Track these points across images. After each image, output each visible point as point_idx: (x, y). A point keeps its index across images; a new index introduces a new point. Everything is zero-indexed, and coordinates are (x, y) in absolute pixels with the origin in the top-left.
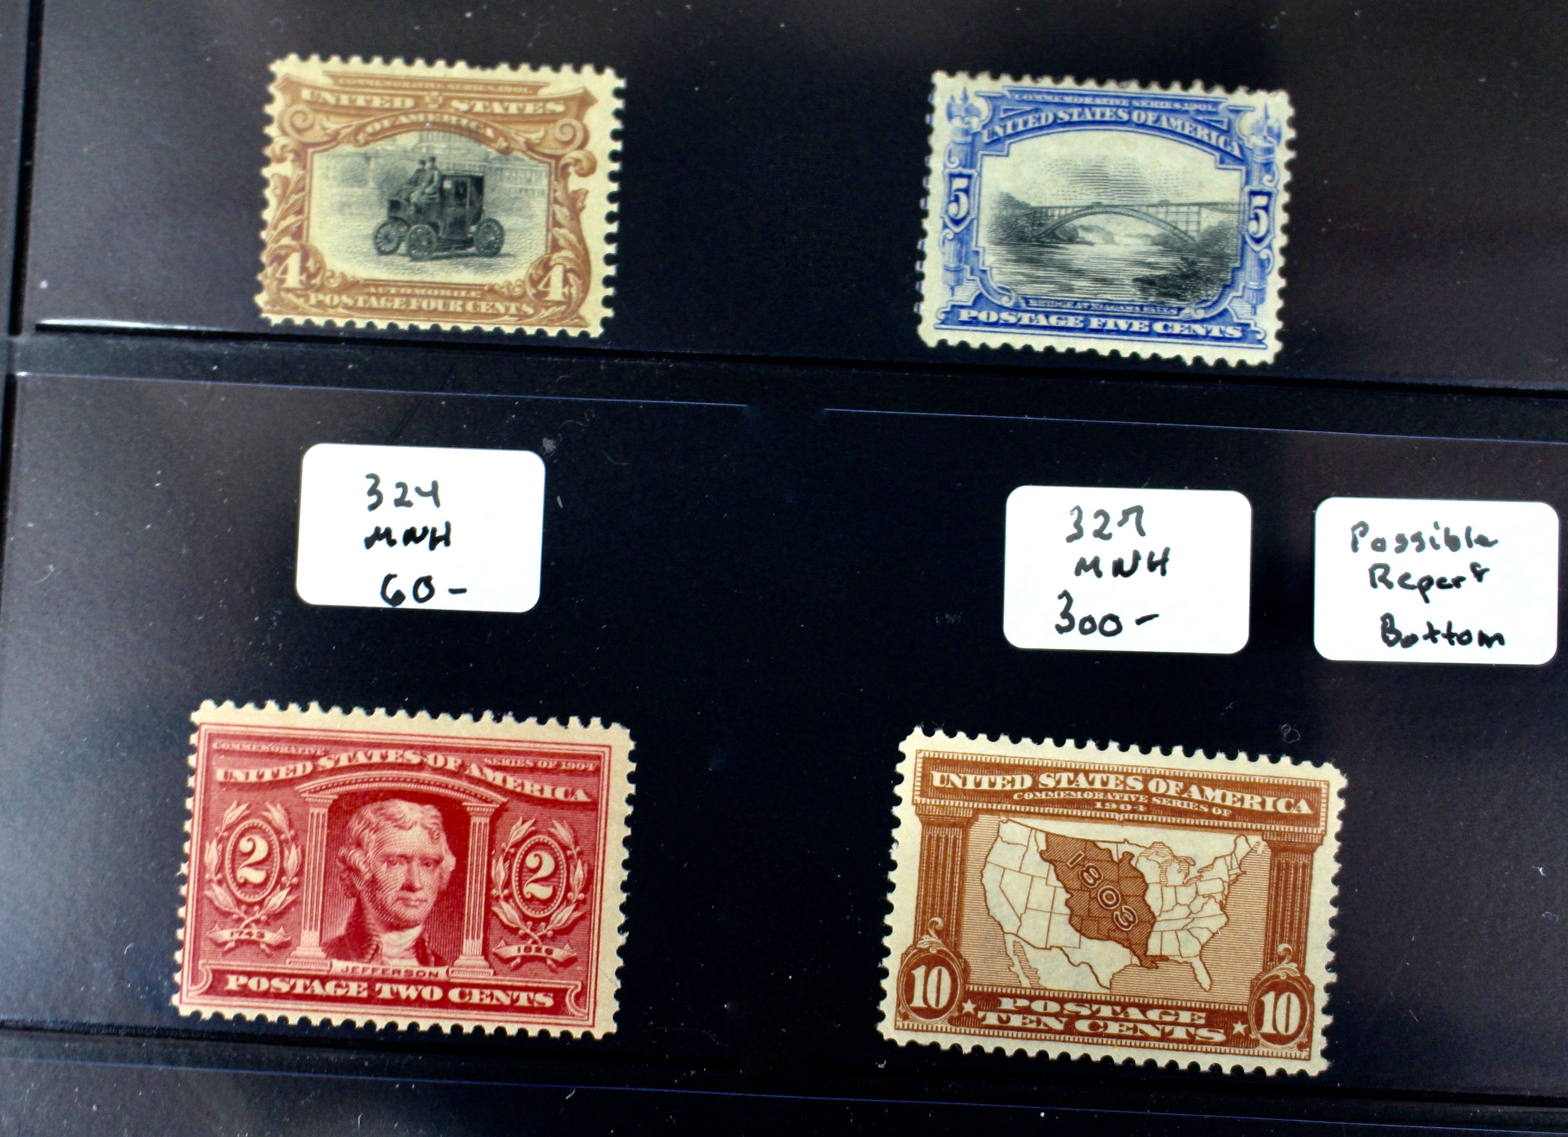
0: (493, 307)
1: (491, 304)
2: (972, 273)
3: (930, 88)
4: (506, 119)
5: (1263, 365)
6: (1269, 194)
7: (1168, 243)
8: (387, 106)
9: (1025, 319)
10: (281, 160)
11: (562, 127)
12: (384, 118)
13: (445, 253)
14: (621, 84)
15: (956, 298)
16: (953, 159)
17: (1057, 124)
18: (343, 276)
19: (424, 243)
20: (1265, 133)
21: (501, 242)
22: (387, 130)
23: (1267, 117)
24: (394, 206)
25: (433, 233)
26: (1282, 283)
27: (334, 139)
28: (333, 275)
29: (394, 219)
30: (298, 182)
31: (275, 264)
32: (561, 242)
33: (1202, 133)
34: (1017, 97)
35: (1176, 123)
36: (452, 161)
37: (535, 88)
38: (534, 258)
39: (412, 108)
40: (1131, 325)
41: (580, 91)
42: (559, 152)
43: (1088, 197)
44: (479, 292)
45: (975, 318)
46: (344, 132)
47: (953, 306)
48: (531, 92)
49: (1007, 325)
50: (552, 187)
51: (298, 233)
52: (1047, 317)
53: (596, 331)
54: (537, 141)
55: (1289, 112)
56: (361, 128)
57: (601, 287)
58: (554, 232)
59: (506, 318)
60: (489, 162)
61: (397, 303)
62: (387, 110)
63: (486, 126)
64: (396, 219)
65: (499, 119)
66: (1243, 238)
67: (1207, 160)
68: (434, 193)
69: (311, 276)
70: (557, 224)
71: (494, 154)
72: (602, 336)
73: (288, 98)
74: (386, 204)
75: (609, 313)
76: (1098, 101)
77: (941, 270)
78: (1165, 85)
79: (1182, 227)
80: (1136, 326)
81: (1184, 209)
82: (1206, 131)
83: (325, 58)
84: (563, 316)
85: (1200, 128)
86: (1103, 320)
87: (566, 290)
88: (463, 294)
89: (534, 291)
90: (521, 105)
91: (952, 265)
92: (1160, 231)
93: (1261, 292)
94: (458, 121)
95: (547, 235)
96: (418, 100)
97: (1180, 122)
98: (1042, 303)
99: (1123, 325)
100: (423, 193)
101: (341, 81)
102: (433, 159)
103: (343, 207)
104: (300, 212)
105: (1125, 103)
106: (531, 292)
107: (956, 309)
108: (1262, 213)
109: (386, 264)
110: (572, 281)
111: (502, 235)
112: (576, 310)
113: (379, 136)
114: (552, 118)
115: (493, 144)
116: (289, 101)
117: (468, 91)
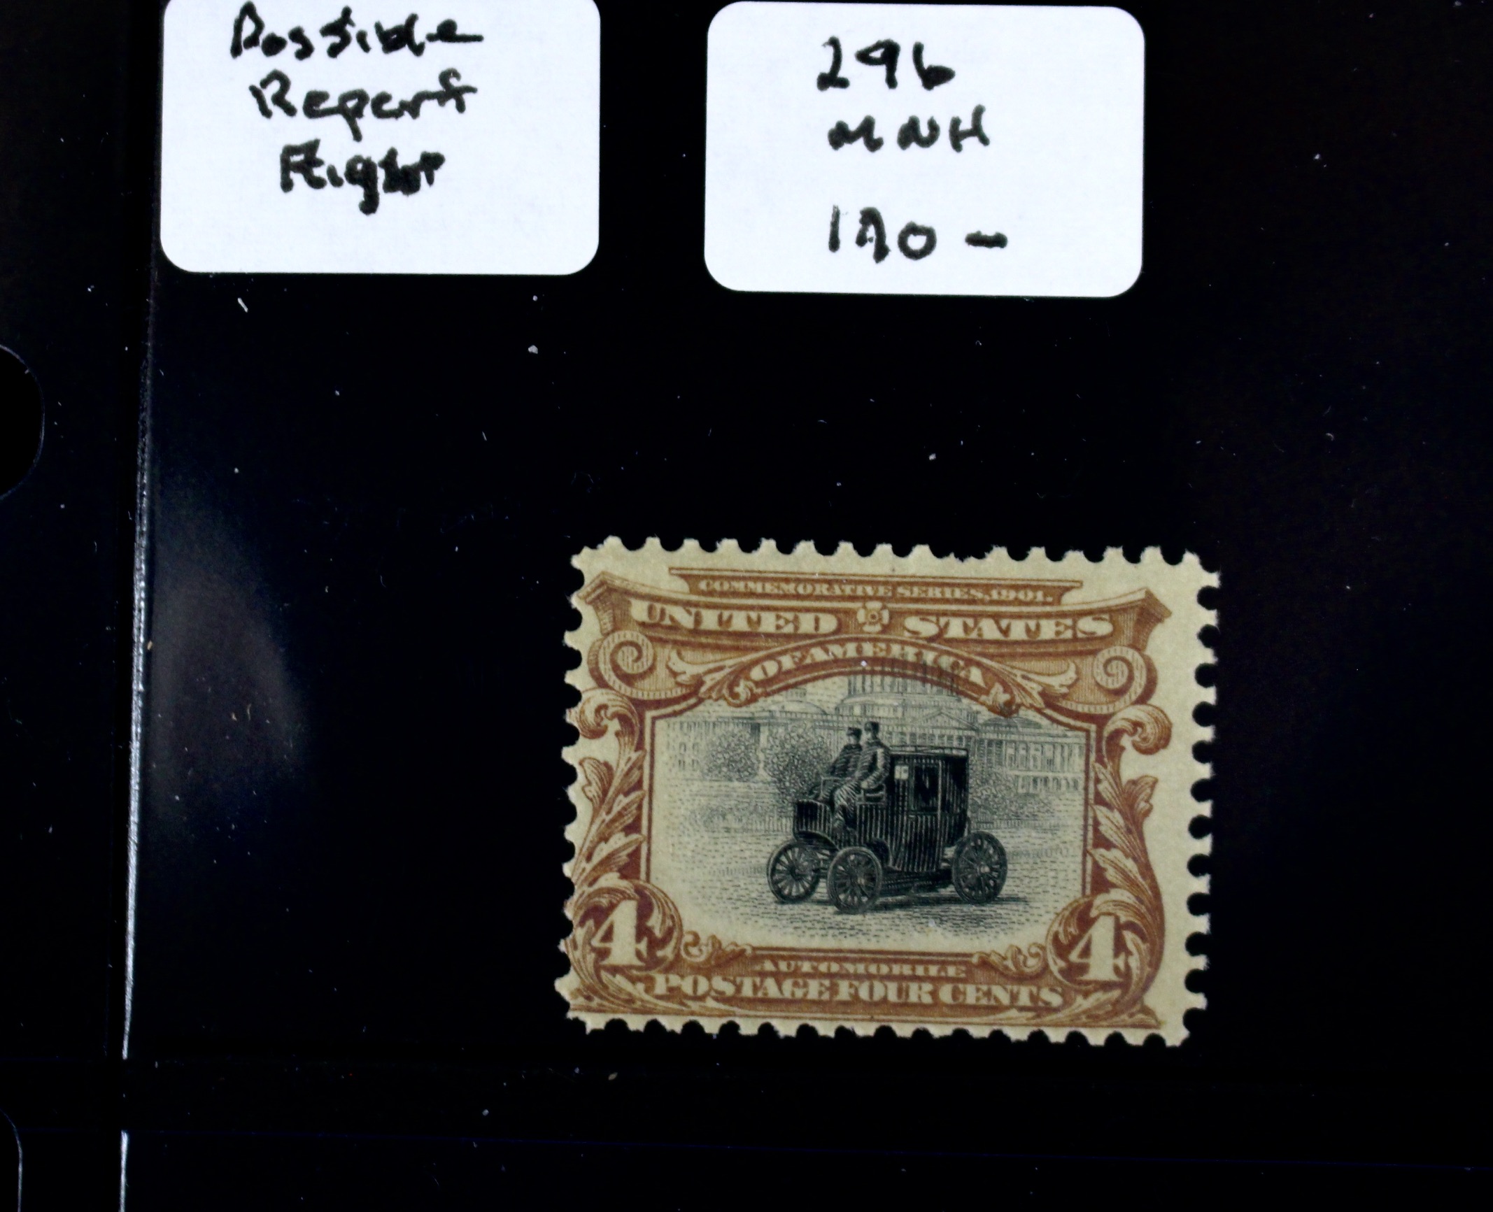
0: (988, 994)
1: (985, 988)
4: (1005, 650)
8: (789, 629)
10: (597, 733)
11: (1109, 661)
12: (784, 653)
14: (1212, 580)
18: (715, 942)
19: (862, 881)
21: (1003, 877)
22: (789, 673)
24: (805, 812)
25: (877, 862)
27: (693, 692)
28: (696, 941)
29: (805, 838)
30: (628, 774)
31: (591, 923)
32: (1111, 875)
36: (908, 730)
37: (1058, 591)
38: (1061, 905)
39: (836, 632)
41: (1141, 595)
42: (1103, 710)
44: (963, 968)
46: (709, 681)
48: (1050, 599)
50: (1092, 775)
51: (630, 869)
53: (1175, 1035)
54: (1064, 690)
56: (742, 672)
57: (1185, 955)
58: (1097, 857)
59: (1013, 1013)
60: (977, 731)
61: (814, 989)
62: (788, 637)
63: (969, 662)
64: (809, 837)
65: (992, 650)
68: (879, 788)
69: (655, 944)
70: (1102, 842)
71: (985, 715)
72: (1186, 1044)
73: (607, 618)
74: (790, 810)
75: (1199, 1001)
83: (671, 544)
84: (1116, 1008)
87: (1120, 962)
88: (933, 970)
89: (1061, 964)
90: (1032, 624)
94: (919, 655)
95: (1084, 863)
96: (845, 618)
100: (858, 789)
101: (703, 585)
102: (875, 727)
103: (712, 816)
104: (633, 828)
106: (1056, 965)
109: (792, 919)
110: (1130, 946)
111: (1003, 863)
112: (1138, 999)
113: (775, 687)
114: (1089, 647)
115: (983, 698)
116: (609, 627)
117: (935, 601)
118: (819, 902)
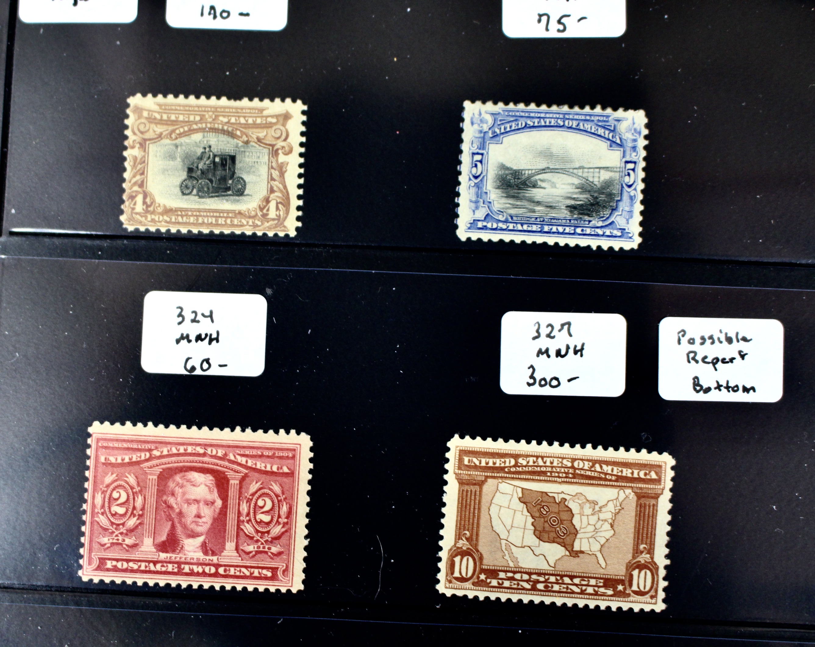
0: (240, 221)
2: (484, 203)
3: (462, 109)
4: (246, 126)
5: (632, 250)
6: (635, 163)
7: (583, 188)
8: (187, 119)
9: (511, 226)
10: (133, 147)
11: (275, 130)
12: (185, 126)
13: (216, 194)
14: (305, 108)
15: (475, 216)
16: (474, 145)
17: (526, 127)
18: (165, 206)
19: (206, 189)
20: (633, 131)
21: (245, 189)
22: (186, 132)
23: (634, 124)
25: (210, 184)
26: (642, 208)
27: (160, 136)
28: (159, 206)
29: (190, 177)
30: (141, 159)
31: (130, 200)
32: (275, 188)
33: (601, 131)
34: (506, 113)
35: (588, 126)
36: (219, 148)
37: (261, 110)
38: (261, 197)
39: (200, 121)
40: (565, 230)
41: (284, 112)
42: (274, 143)
43: (543, 165)
44: (234, 214)
45: (485, 226)
46: (164, 134)
47: (474, 220)
48: (259, 112)
49: (502, 229)
50: (270, 161)
51: (141, 185)
52: (522, 226)
53: (293, 233)
54: (263, 137)
55: (646, 121)
56: (173, 131)
57: (296, 211)
58: (271, 184)
59: (247, 227)
60: (238, 148)
61: (192, 220)
62: (186, 122)
63: (237, 129)
65: (243, 126)
66: (622, 185)
67: (603, 145)
69: (148, 206)
70: (273, 179)
71: (241, 144)
72: (296, 236)
73: (137, 116)
74: (186, 170)
75: (300, 224)
76: (548, 115)
77: (468, 202)
78: (582, 107)
79: (591, 179)
80: (568, 230)
81: (592, 170)
82: (603, 130)
84: (276, 226)
85: (599, 129)
86: (551, 227)
87: (278, 213)
88: (225, 215)
89: (261, 213)
90: (254, 119)
91: (474, 199)
92: (580, 182)
93: (631, 212)
94: (223, 127)
95: (268, 185)
96: (202, 117)
97: (589, 126)
98: (519, 218)
99: (561, 229)
100: (205, 164)
101: (163, 107)
102: (210, 147)
103: (164, 171)
104: (143, 174)
105: (561, 116)
106: (260, 213)
107: (476, 222)
108: (631, 172)
109: (186, 200)
110: (280, 208)
111: (245, 185)
112: (282, 223)
113: (183, 135)
114: (270, 125)
115: (240, 139)
116: (137, 118)
117: (227, 112)
118: (194, 195)
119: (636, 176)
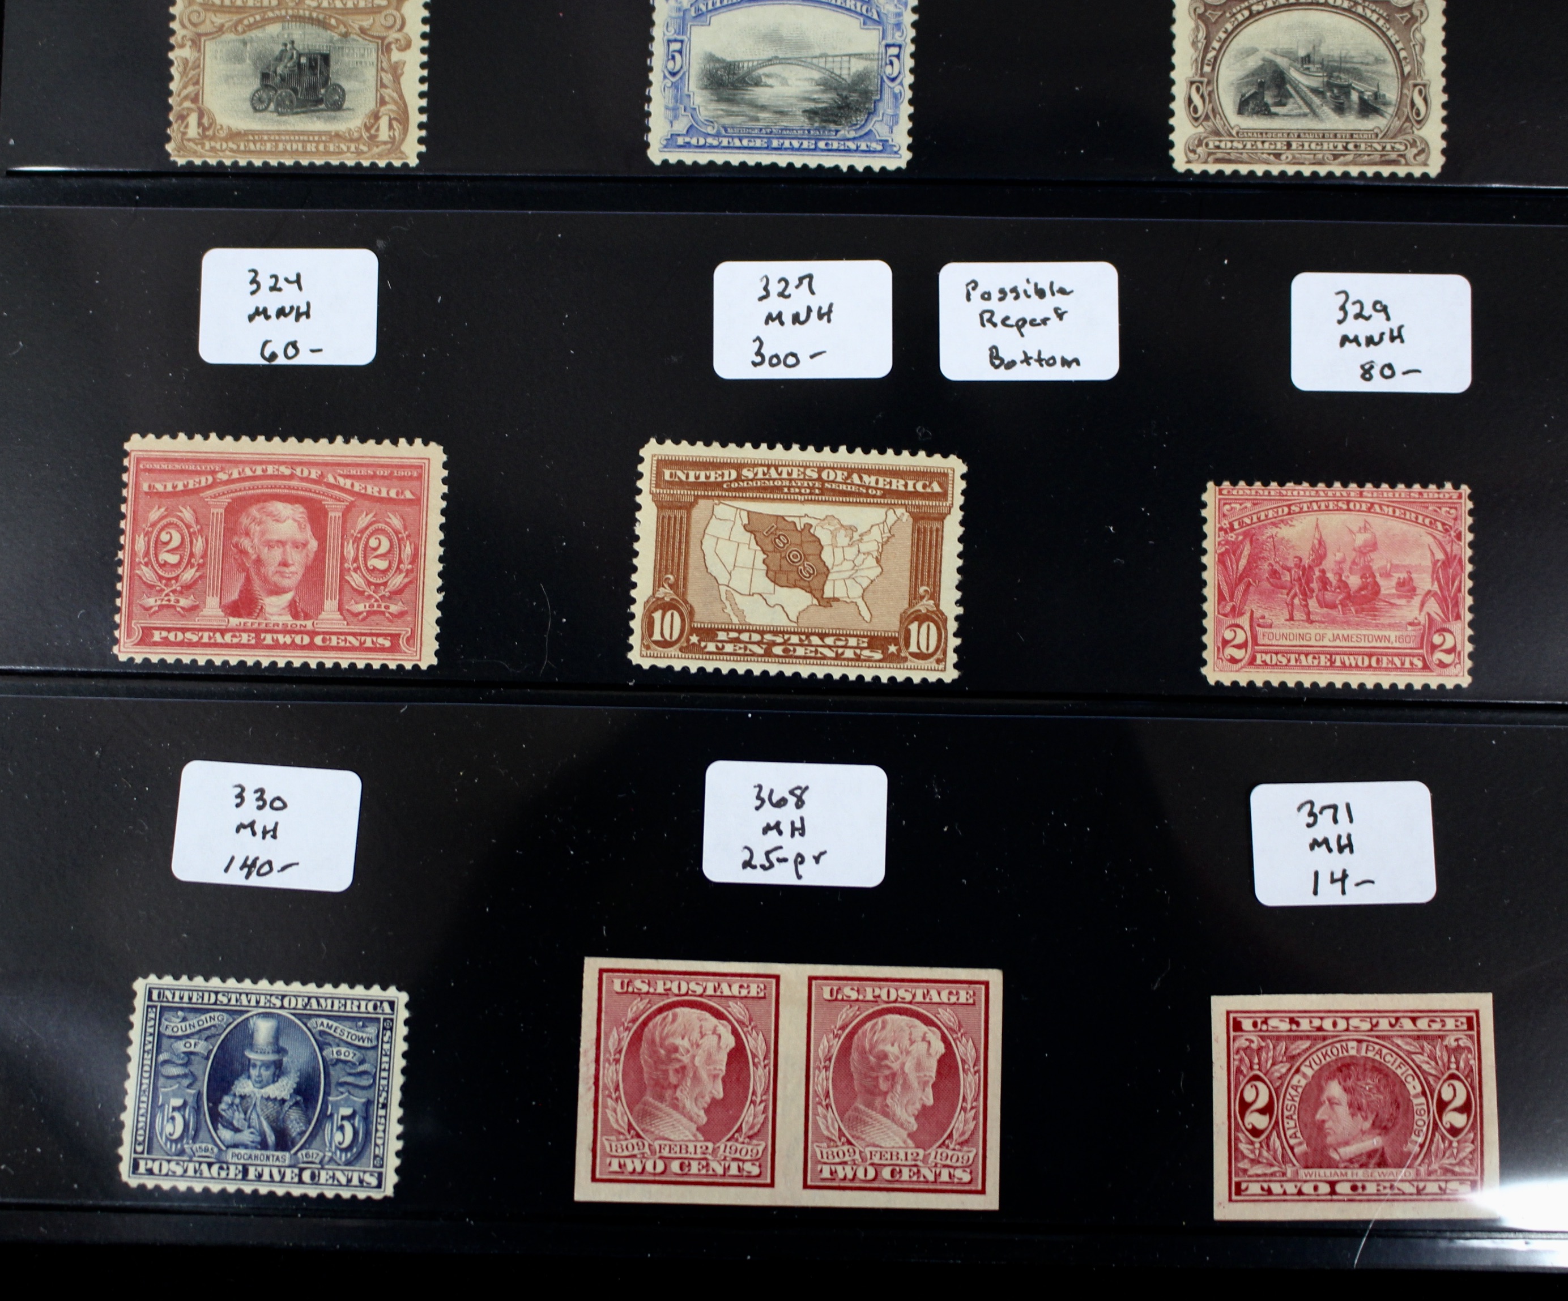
0: (339, 147)
1: (337, 144)
2: (685, 110)
4: (345, 11)
5: (899, 169)
6: (900, 46)
7: (828, 84)
8: (258, 5)
9: (725, 143)
10: (182, 46)
11: (386, 16)
12: (256, 14)
13: (303, 110)
15: (674, 128)
16: (669, 29)
18: (229, 128)
19: (287, 103)
20: (896, 2)
21: (344, 100)
22: (259, 21)
24: (265, 76)
25: (294, 95)
26: (911, 110)
27: (221, 29)
28: (222, 127)
29: (265, 86)
30: (194, 62)
31: (180, 121)
32: (387, 99)
33: (850, 3)
36: (306, 43)
38: (367, 111)
39: (277, 6)
40: (801, 144)
42: (384, 34)
43: (768, 53)
44: (328, 137)
45: (689, 143)
46: (227, 25)
47: (672, 135)
49: (712, 147)
50: (380, 60)
51: (195, 99)
52: (741, 141)
53: (413, 162)
54: (368, 27)
56: (240, 21)
57: (417, 130)
58: (382, 92)
59: (348, 154)
60: (334, 43)
61: (269, 146)
62: (258, 7)
63: (330, 16)
64: (267, 86)
65: (340, 12)
66: (882, 78)
67: (853, 23)
69: (205, 129)
70: (383, 86)
71: (336, 37)
72: (418, 166)
74: (259, 75)
75: (423, 148)
77: (663, 109)
79: (837, 72)
80: (806, 144)
81: (839, 59)
84: (389, 152)
86: (781, 141)
87: (391, 133)
89: (368, 135)
90: (356, 1)
91: (671, 105)
92: (822, 75)
93: (895, 116)
94: (310, 14)
95: (376, 94)
98: (736, 131)
99: (796, 144)
100: (286, 67)
102: (293, 42)
103: (228, 78)
104: (197, 83)
106: (365, 135)
107: (674, 137)
108: (895, 60)
109: (260, 119)
110: (395, 127)
111: (344, 95)
112: (399, 147)
113: (253, 27)
114: (378, 10)
115: (336, 30)
116: (187, 3)
118: (271, 111)
119: (902, 65)
